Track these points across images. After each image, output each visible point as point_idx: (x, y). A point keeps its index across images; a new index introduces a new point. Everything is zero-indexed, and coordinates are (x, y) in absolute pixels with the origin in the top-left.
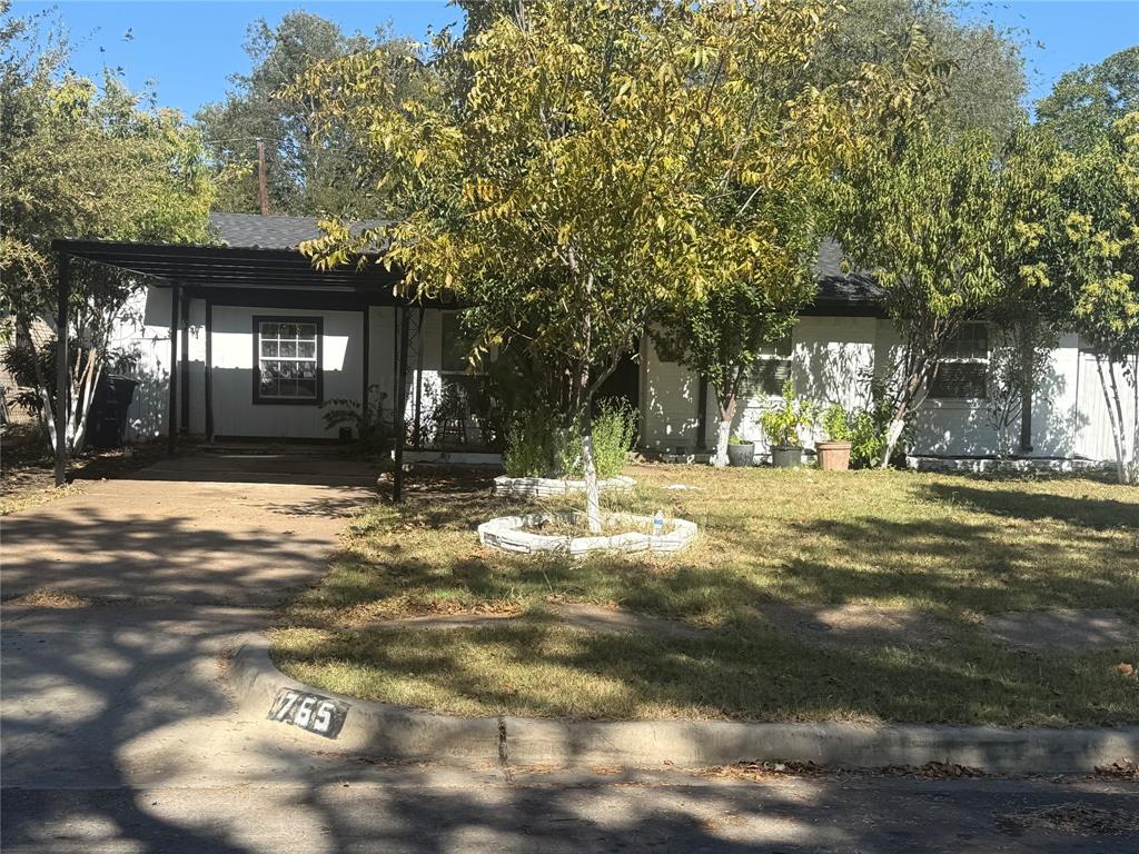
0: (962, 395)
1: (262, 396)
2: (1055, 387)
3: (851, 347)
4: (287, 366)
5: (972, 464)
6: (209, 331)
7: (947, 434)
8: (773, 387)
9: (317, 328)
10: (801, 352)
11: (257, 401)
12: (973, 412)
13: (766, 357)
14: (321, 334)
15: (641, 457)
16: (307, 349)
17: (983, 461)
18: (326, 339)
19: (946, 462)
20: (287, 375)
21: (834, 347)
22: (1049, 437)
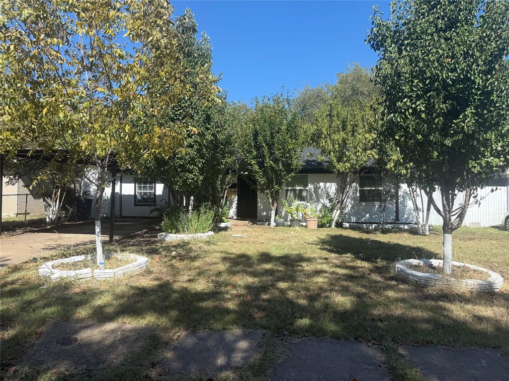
0: (373, 201)
1: (137, 203)
2: (408, 197)
3: (328, 184)
4: (145, 194)
5: (369, 226)
6: (121, 182)
7: (368, 215)
8: (302, 198)
9: (154, 181)
10: (310, 187)
11: (135, 205)
12: (377, 207)
13: (298, 188)
14: (155, 183)
15: (250, 223)
16: (151, 188)
17: (373, 225)
18: (157, 185)
19: (360, 225)
20: (146, 197)
21: (322, 184)
22: (406, 216)
